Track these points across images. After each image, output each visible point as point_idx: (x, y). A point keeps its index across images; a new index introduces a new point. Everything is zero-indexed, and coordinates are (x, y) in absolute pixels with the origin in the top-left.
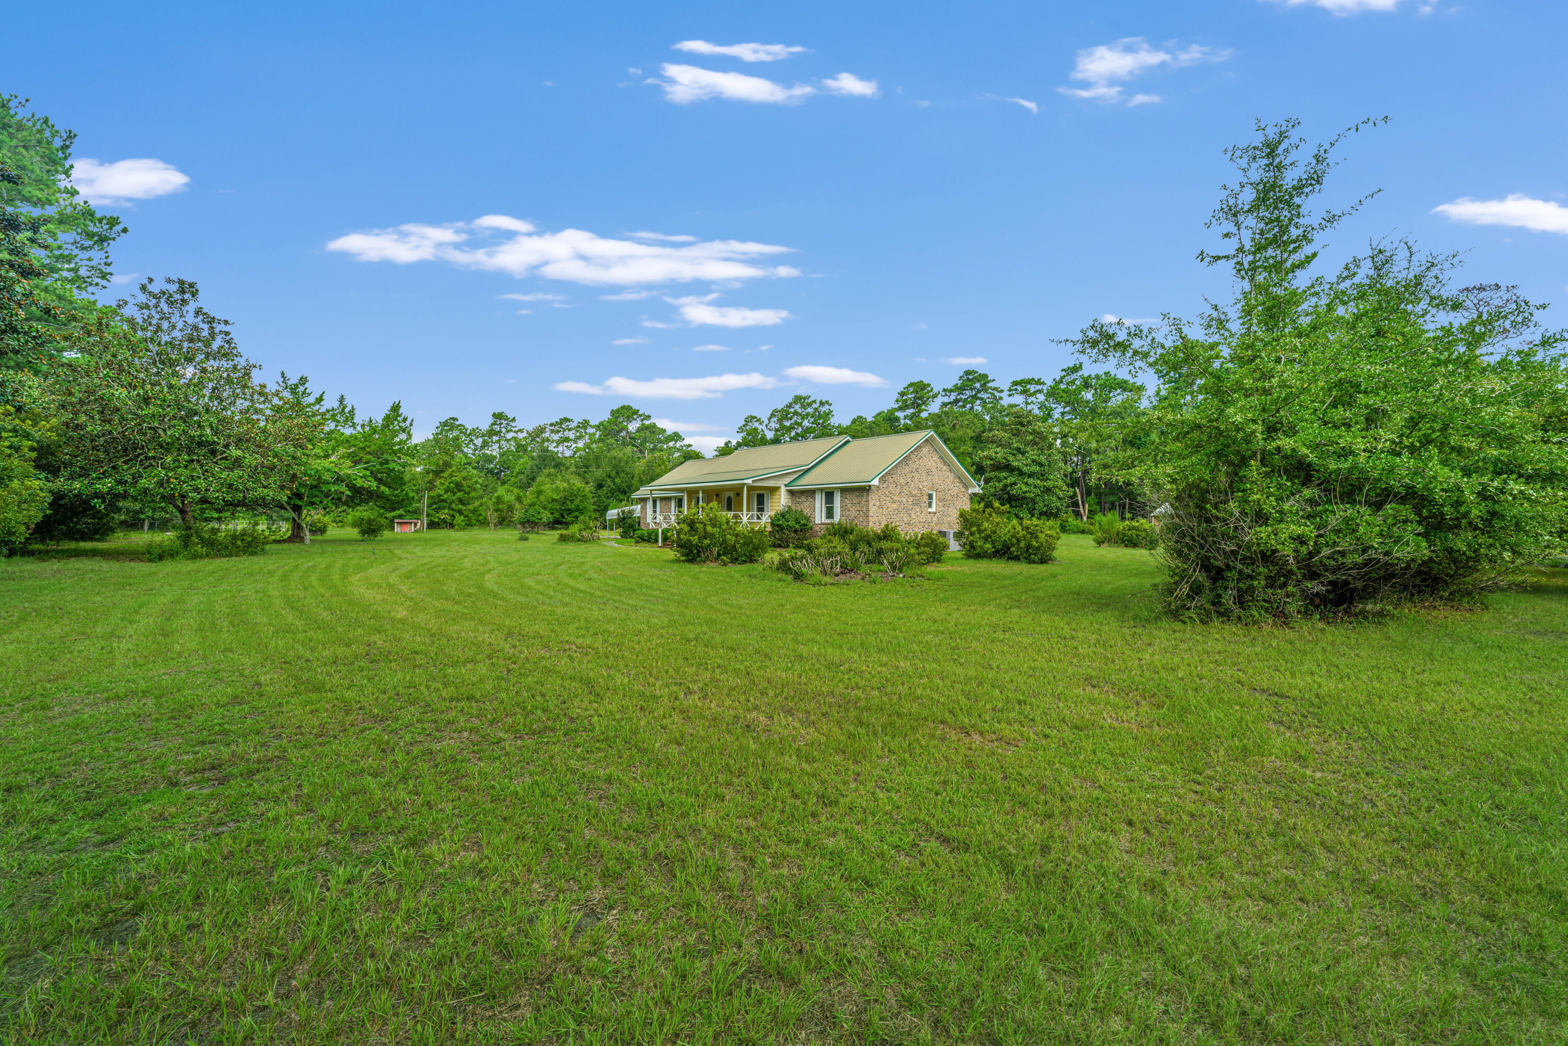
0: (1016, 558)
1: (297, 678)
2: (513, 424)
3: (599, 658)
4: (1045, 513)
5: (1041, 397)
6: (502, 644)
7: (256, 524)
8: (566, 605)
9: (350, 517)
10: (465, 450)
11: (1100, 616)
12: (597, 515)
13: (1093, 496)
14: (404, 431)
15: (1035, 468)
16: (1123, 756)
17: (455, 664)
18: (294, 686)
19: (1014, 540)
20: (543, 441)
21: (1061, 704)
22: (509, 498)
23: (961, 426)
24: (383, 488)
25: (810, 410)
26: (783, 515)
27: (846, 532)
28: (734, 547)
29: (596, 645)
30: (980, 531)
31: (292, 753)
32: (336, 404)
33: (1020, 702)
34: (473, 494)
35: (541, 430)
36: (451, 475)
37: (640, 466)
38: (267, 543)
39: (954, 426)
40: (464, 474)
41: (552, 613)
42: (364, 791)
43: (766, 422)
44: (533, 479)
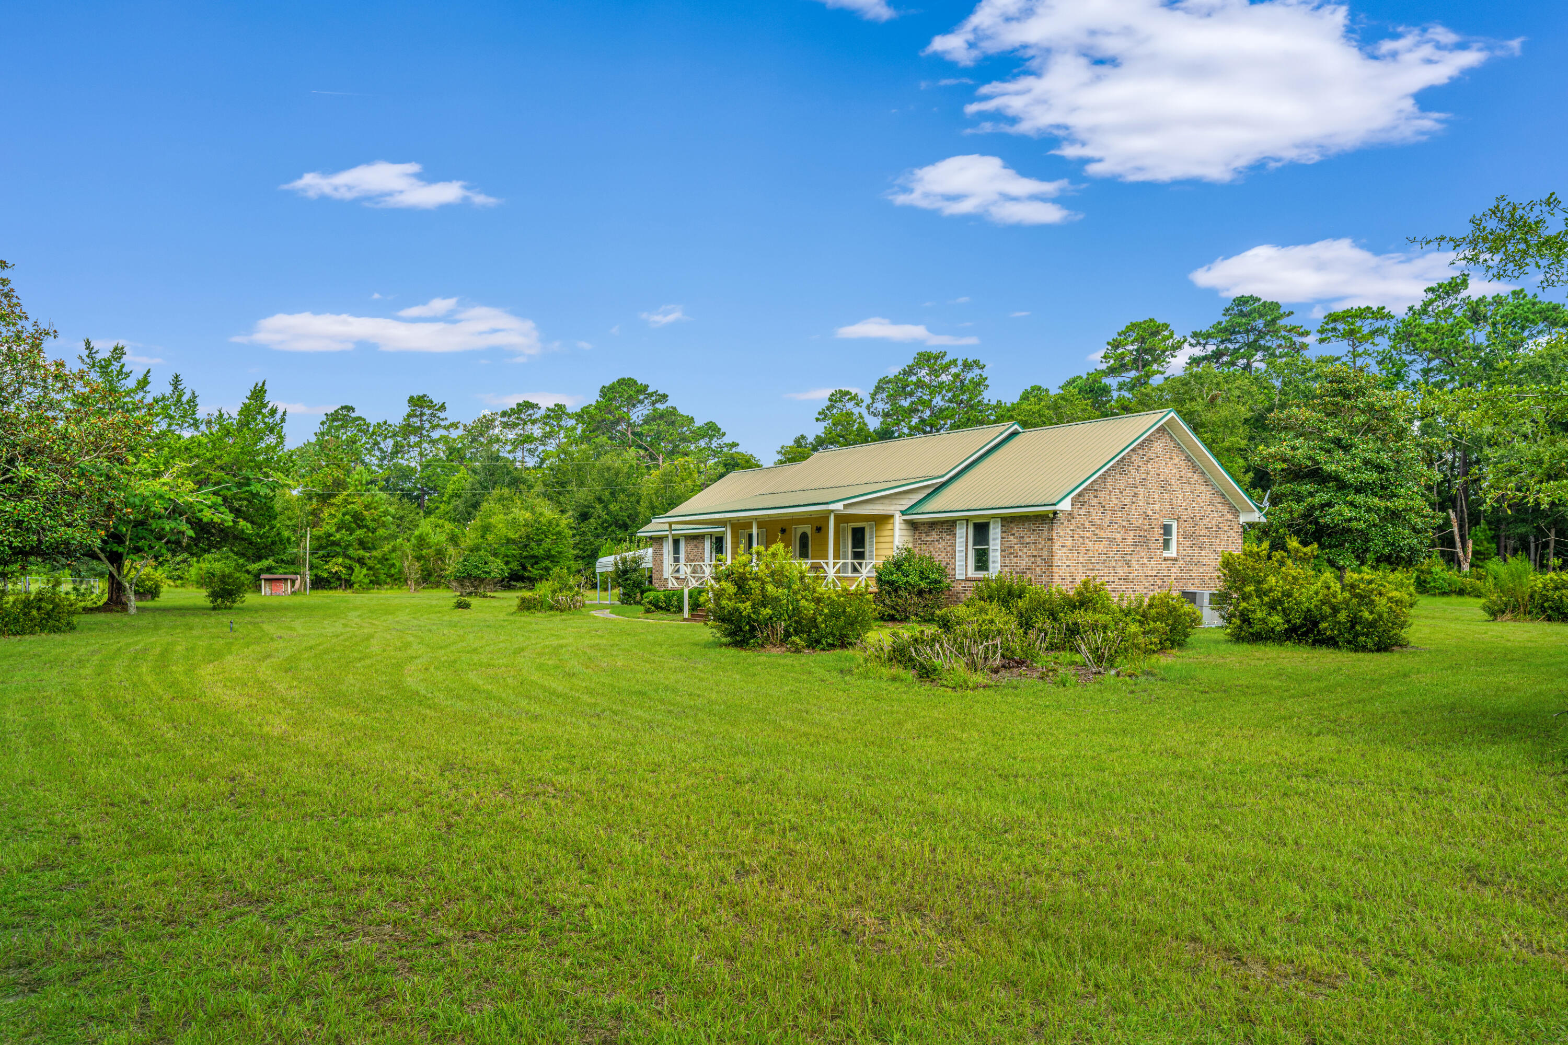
0: (1331, 642)
1: (131, 831)
2: (442, 415)
3: (592, 807)
4: (1388, 559)
5: (1383, 343)
6: (437, 782)
7: (57, 583)
8: (536, 718)
9: (193, 571)
10: (367, 459)
11: (1495, 753)
12: (580, 565)
13: (1483, 524)
14: (271, 430)
15: (1371, 476)
16: (1542, 1014)
17: (365, 814)
18: (128, 843)
19: (1327, 609)
20: (490, 442)
21: (1418, 914)
22: (438, 538)
23: (1227, 400)
24: (242, 523)
25: (945, 378)
26: (898, 566)
27: (1010, 593)
28: (813, 620)
29: (584, 787)
30: (1260, 593)
31: (130, 949)
32: (168, 390)
33: (1338, 908)
34: (381, 532)
35: (487, 423)
36: (346, 502)
37: (651, 481)
38: (74, 613)
39: (1213, 400)
40: (367, 498)
41: (513, 731)
42: (238, 1014)
43: (868, 400)
44: (476, 506)
